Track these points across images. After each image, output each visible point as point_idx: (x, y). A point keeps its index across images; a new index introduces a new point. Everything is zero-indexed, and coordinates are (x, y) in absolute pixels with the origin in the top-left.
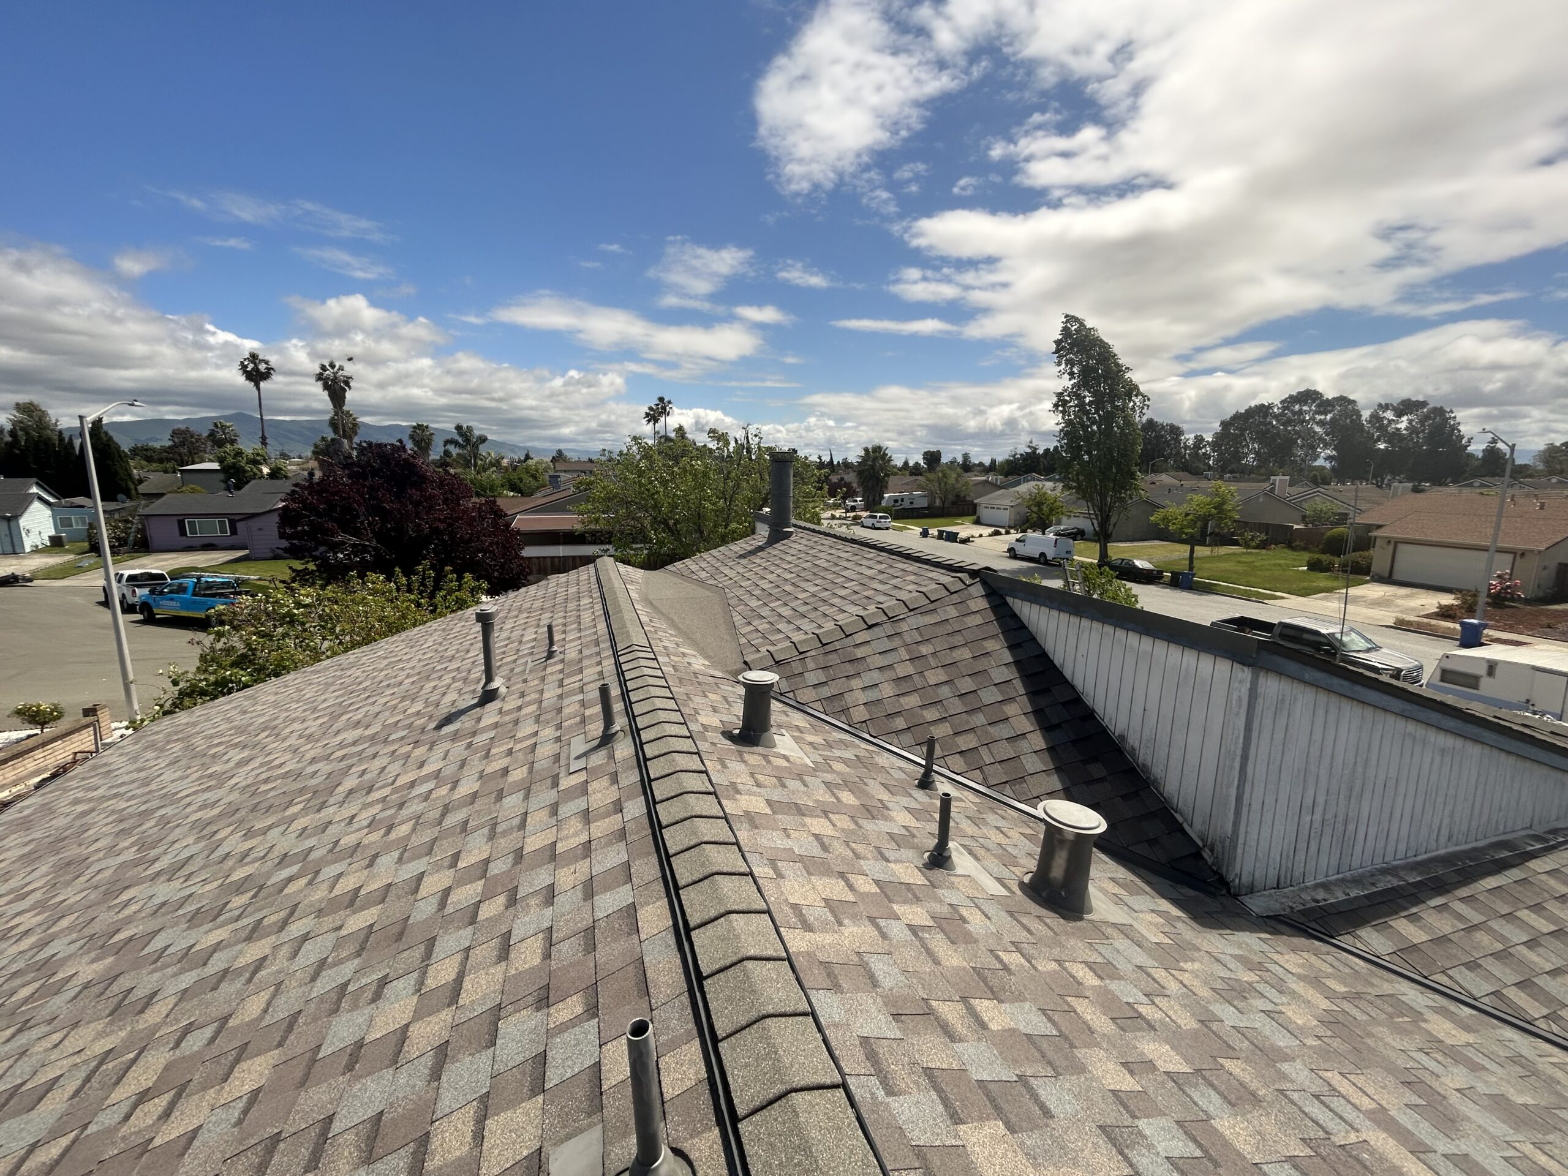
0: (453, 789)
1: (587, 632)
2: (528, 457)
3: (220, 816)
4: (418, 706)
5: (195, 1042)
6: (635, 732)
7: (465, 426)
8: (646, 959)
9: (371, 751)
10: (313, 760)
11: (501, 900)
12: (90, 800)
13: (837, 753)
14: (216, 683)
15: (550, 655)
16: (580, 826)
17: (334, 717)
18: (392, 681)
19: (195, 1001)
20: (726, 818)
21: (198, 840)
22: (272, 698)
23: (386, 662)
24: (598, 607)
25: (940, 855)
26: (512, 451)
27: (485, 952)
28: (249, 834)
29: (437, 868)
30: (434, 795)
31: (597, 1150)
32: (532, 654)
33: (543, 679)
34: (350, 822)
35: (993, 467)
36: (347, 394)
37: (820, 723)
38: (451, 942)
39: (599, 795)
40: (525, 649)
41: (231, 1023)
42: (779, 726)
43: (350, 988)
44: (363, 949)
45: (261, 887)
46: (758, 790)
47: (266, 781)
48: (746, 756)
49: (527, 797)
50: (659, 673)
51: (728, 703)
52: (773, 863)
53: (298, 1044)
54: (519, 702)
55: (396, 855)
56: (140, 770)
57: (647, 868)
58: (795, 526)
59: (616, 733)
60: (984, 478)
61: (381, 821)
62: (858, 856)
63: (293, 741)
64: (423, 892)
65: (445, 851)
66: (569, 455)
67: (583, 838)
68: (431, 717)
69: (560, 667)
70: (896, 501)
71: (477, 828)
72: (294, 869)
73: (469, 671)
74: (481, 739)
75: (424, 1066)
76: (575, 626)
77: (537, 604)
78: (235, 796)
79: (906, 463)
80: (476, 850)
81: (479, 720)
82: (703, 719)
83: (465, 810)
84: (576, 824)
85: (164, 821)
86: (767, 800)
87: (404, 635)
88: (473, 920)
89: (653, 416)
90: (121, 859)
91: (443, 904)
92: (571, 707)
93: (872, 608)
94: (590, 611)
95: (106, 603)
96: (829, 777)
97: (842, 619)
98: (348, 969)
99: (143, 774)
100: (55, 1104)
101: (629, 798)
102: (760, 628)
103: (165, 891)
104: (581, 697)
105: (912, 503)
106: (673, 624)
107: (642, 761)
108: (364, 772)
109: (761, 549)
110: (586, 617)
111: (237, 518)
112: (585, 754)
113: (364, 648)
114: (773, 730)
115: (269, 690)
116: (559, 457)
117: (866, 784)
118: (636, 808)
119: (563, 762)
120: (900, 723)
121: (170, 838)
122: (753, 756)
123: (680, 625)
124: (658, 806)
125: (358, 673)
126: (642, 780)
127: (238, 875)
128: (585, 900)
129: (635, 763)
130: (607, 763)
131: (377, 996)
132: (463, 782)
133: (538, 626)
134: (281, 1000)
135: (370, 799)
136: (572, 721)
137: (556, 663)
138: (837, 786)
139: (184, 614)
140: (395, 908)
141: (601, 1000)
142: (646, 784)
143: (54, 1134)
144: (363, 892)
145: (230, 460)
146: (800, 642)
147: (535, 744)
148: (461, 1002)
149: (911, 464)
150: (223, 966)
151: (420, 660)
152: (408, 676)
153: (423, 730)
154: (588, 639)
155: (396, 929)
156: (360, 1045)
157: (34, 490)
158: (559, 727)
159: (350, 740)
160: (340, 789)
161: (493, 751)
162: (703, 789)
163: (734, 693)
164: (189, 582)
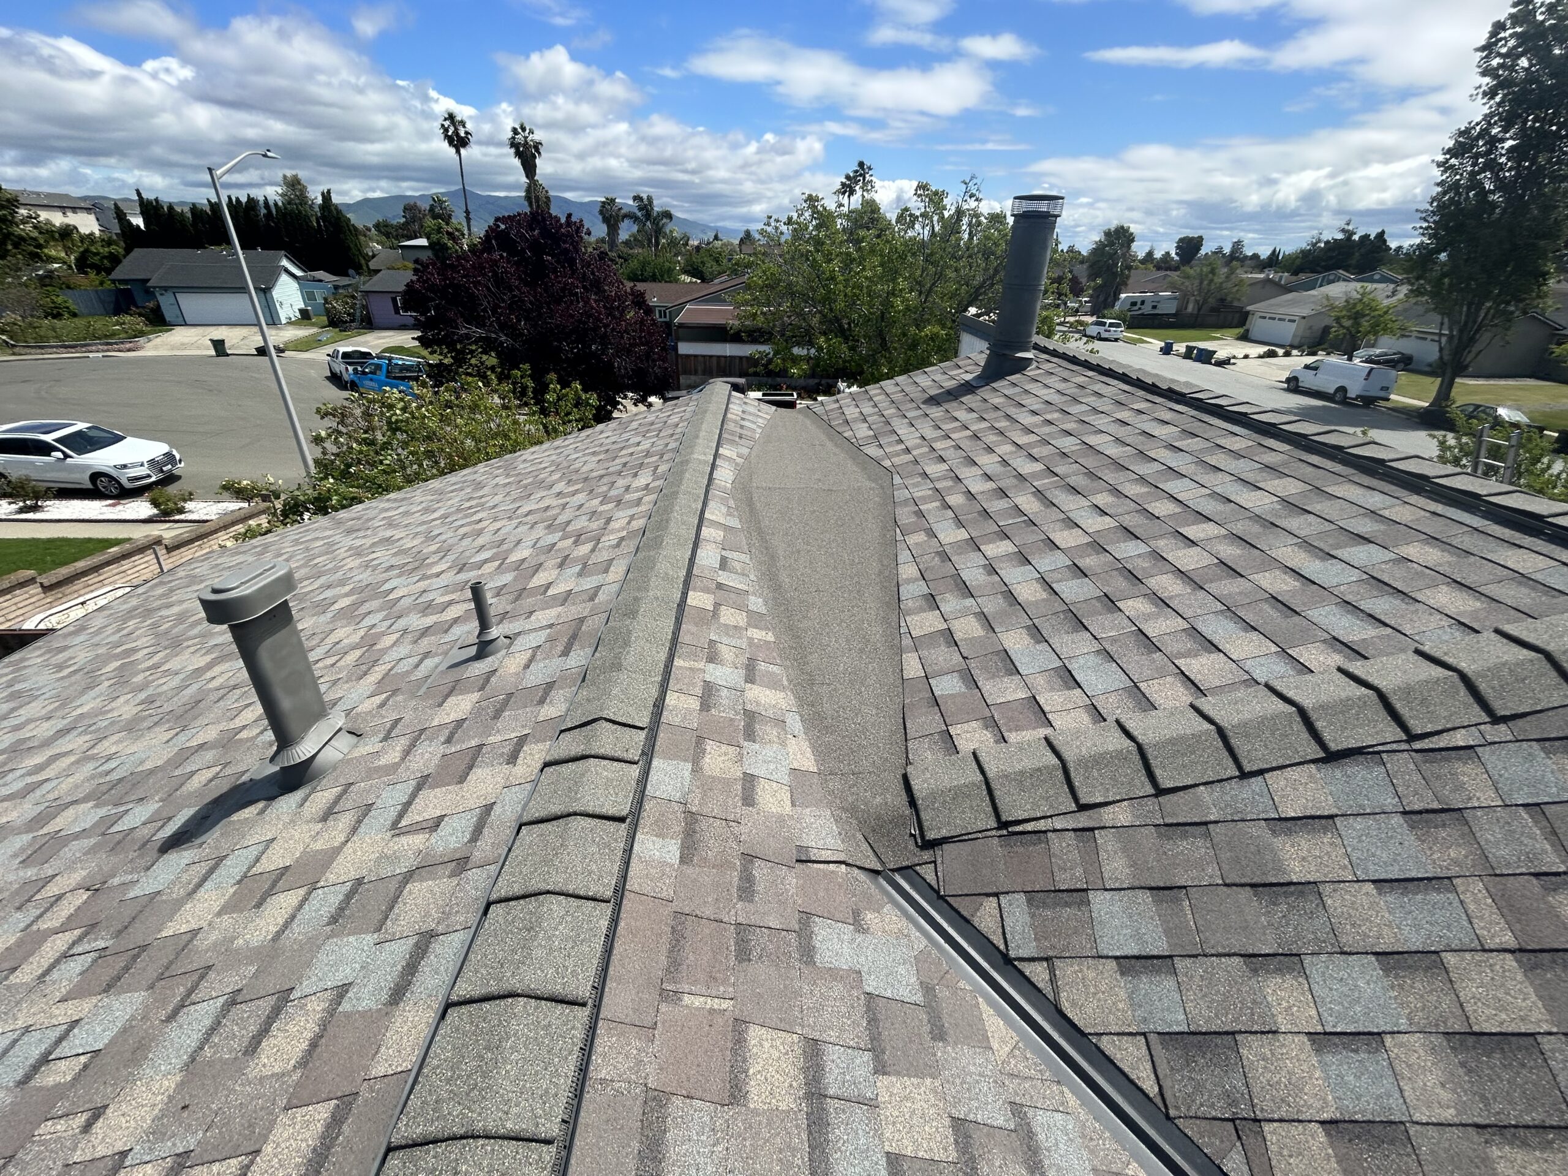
7: (645, 198)
35: (1274, 261)
60: (1262, 276)
66: (756, 236)
70: (1134, 304)
79: (1150, 254)
89: (847, 189)
105: (1154, 307)
149: (1158, 255)
157: (285, 263)
164: (383, 364)
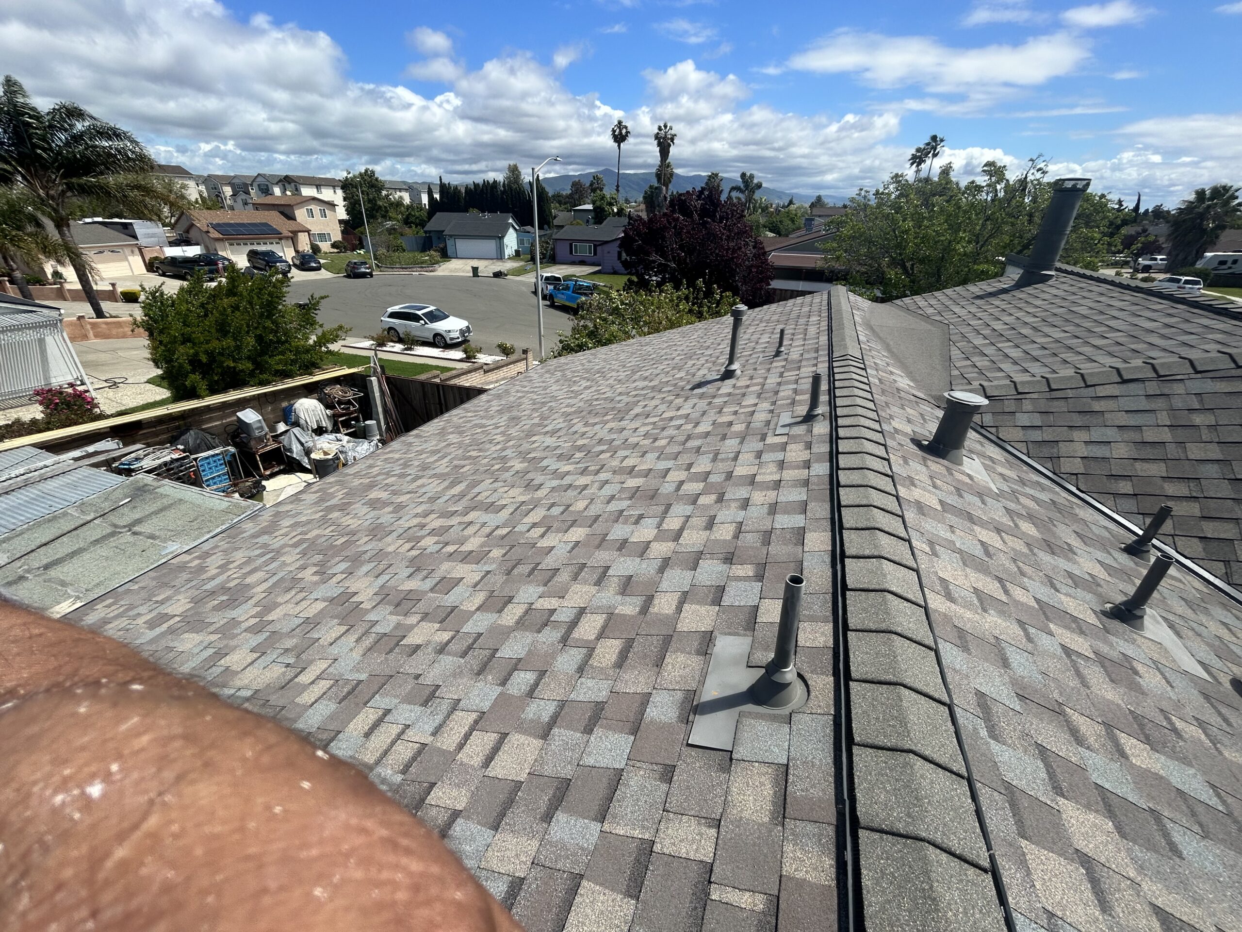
0: (695, 427)
1: (811, 342)
2: (791, 202)
3: (575, 412)
4: (682, 374)
5: (556, 511)
6: (833, 418)
7: (748, 174)
8: (805, 564)
9: (652, 395)
10: (620, 394)
11: (714, 497)
12: (523, 392)
13: (1028, 490)
14: (578, 346)
15: (778, 353)
16: (775, 470)
17: (634, 372)
18: (669, 357)
19: (557, 494)
20: (897, 497)
21: (564, 421)
22: (604, 356)
23: (666, 345)
24: (824, 324)
25: (1130, 611)
26: (780, 198)
27: (698, 521)
28: (586, 424)
29: (678, 468)
30: (683, 428)
31: (747, 649)
32: (764, 352)
33: (769, 370)
34: (635, 431)
36: (671, 149)
37: (1019, 463)
38: (680, 510)
39: (794, 454)
40: (759, 348)
41: (571, 509)
42: (971, 451)
43: (625, 513)
44: (633, 497)
45: (589, 452)
46: (934, 490)
47: (597, 400)
48: (929, 463)
49: (741, 443)
50: (866, 380)
51: (924, 420)
52: (931, 543)
53: (599, 528)
54: (748, 383)
55: (657, 454)
56: (543, 382)
57: (821, 510)
58: (1058, 270)
59: (818, 415)
61: (651, 434)
62: (1023, 574)
63: (611, 381)
64: (668, 479)
65: (684, 459)
66: (826, 200)
67: (777, 477)
68: (689, 382)
69: (784, 363)
71: (705, 453)
72: (605, 447)
73: (718, 357)
74: (718, 401)
75: (657, 564)
76: (802, 336)
77: (775, 317)
78: (581, 404)
80: (703, 465)
81: (719, 389)
82: (896, 424)
83: (700, 440)
84: (772, 468)
85: (551, 409)
86: (940, 501)
87: (680, 329)
88: (694, 502)
89: (918, 159)
90: (533, 422)
91: (678, 488)
92: (786, 392)
93: (1138, 362)
94: (816, 327)
95: (535, 293)
96: (1012, 506)
97: (1087, 368)
98: (625, 504)
99: (544, 384)
100: (505, 514)
101: (817, 461)
102: (978, 364)
103: (549, 441)
104: (795, 386)
106: (888, 348)
107: (834, 438)
108: (646, 406)
109: (1005, 291)
110: (812, 330)
111: (598, 243)
112: (789, 425)
113: (655, 335)
114: (964, 452)
115: (602, 352)
116: (818, 202)
117: (1055, 525)
118: (821, 469)
119: (772, 426)
120: (1125, 487)
121: (553, 417)
122: (937, 466)
123: (894, 350)
124: (840, 472)
125: (650, 349)
126: (831, 452)
127: (580, 442)
128: (768, 514)
129: (828, 440)
130: (805, 435)
131: (637, 522)
132: (701, 424)
133: (773, 333)
134: (592, 507)
135: (647, 421)
136: (784, 402)
137: (780, 361)
138: (1020, 515)
139: (568, 304)
140: (652, 482)
141: (766, 574)
142: (833, 456)
143: (504, 525)
144: (636, 469)
145: (598, 203)
146: (1023, 383)
147: (754, 411)
148: (680, 542)
150: (570, 482)
151: (687, 346)
152: (679, 355)
153: (683, 389)
154: (810, 347)
155: (651, 493)
156: (625, 541)
157: (511, 221)
158: (774, 403)
159: (641, 386)
160: (632, 412)
161: (725, 410)
162: (883, 471)
163: (932, 414)
164: (571, 284)
